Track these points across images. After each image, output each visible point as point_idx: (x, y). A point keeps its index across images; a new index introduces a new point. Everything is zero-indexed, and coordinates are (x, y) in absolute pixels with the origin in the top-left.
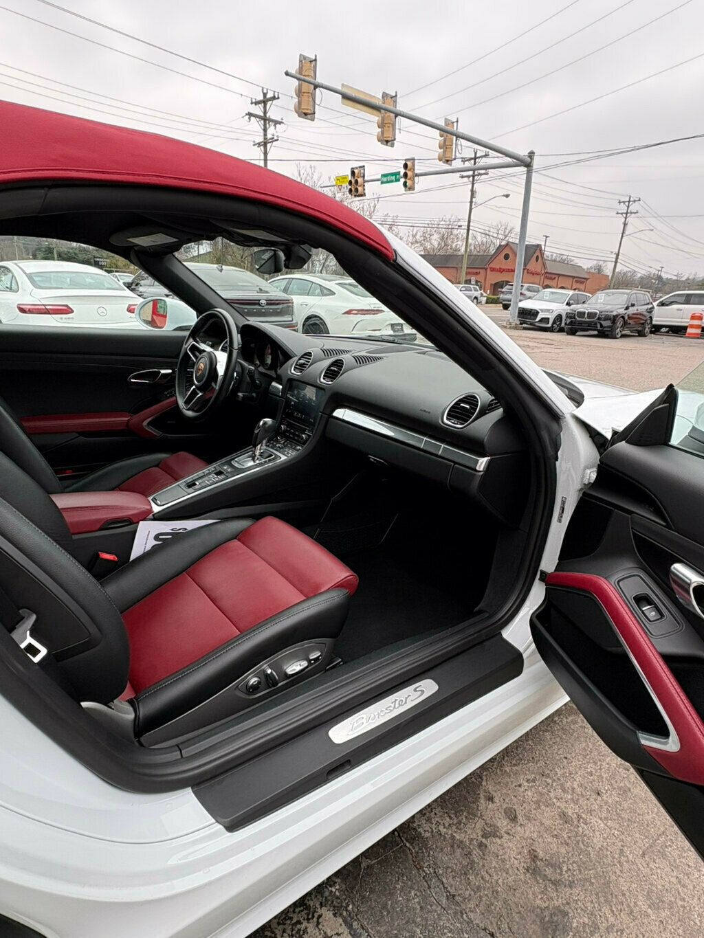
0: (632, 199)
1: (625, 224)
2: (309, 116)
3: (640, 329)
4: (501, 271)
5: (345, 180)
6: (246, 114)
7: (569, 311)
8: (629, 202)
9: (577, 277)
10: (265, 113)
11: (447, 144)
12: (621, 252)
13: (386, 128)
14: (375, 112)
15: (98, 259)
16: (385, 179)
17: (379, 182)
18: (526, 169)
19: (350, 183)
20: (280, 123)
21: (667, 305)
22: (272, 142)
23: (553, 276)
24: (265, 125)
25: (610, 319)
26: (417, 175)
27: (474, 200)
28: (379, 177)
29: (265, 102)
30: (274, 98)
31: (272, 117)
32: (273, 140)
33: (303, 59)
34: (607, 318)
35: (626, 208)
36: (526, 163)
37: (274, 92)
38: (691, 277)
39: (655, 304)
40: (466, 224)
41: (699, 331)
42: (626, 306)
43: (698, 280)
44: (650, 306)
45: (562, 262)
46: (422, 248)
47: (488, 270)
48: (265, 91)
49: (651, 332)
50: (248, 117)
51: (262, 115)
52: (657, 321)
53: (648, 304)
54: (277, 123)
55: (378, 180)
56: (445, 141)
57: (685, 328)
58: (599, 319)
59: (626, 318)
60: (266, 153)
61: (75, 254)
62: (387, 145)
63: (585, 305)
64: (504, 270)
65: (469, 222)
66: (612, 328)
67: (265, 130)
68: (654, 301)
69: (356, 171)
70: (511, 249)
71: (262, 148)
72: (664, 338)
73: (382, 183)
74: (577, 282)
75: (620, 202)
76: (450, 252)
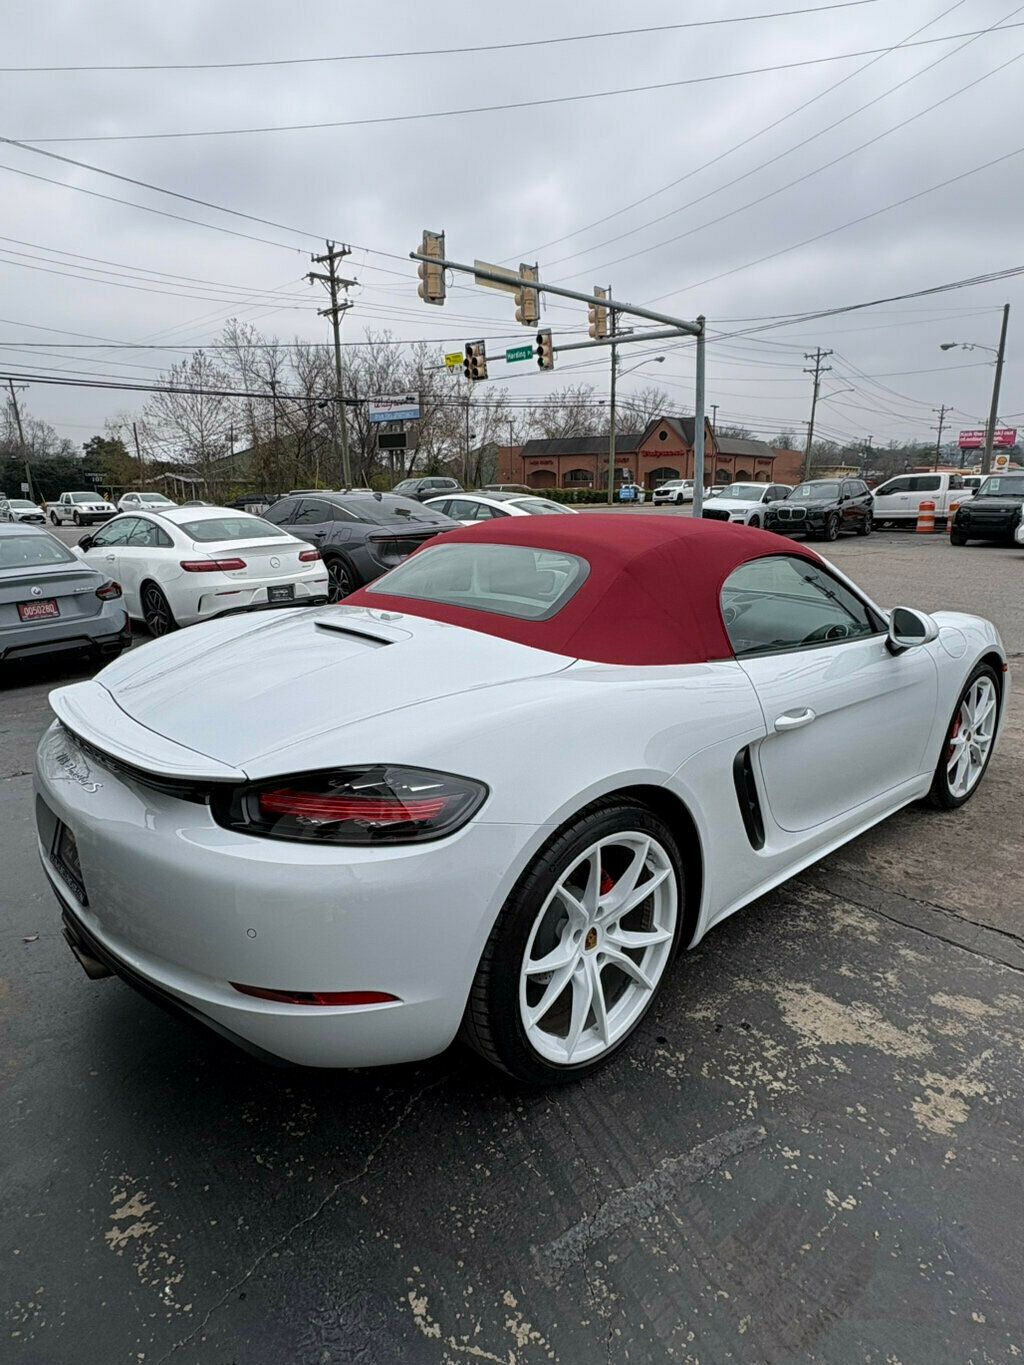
0: (821, 352)
1: (817, 385)
2: (437, 301)
3: (858, 526)
4: (658, 455)
5: (458, 359)
6: (308, 275)
7: (768, 510)
8: (818, 355)
9: (760, 457)
10: (332, 271)
11: (599, 316)
12: (815, 420)
13: (527, 306)
14: (514, 289)
15: (90, 475)
16: (512, 356)
17: (505, 360)
18: (695, 338)
19: (466, 363)
20: (353, 284)
21: (888, 493)
22: (345, 309)
23: (728, 458)
24: (333, 288)
25: (821, 518)
26: (556, 350)
27: (617, 366)
28: (505, 353)
29: (331, 257)
30: (344, 253)
31: (341, 277)
32: (345, 306)
33: (427, 235)
34: (817, 516)
35: (815, 364)
36: (696, 330)
37: (344, 245)
38: (908, 445)
39: (873, 492)
40: (610, 398)
41: (930, 524)
42: (839, 499)
43: (919, 448)
44: (868, 497)
45: (735, 436)
46: (543, 431)
47: (640, 456)
48: (331, 244)
49: (874, 529)
50: (309, 278)
51: (328, 274)
52: (878, 514)
53: (863, 494)
54: (347, 284)
55: (502, 357)
56: (596, 313)
57: (914, 521)
58: (807, 517)
59: (841, 514)
60: (336, 324)
61: (52, 468)
62: (529, 325)
63: (788, 503)
64: (661, 454)
65: (613, 395)
66: (826, 528)
67: (334, 294)
68: (872, 489)
69: (473, 347)
70: (669, 425)
71: (331, 317)
72: (890, 535)
73: (509, 361)
74: (760, 463)
75: (806, 357)
76: (582, 434)
